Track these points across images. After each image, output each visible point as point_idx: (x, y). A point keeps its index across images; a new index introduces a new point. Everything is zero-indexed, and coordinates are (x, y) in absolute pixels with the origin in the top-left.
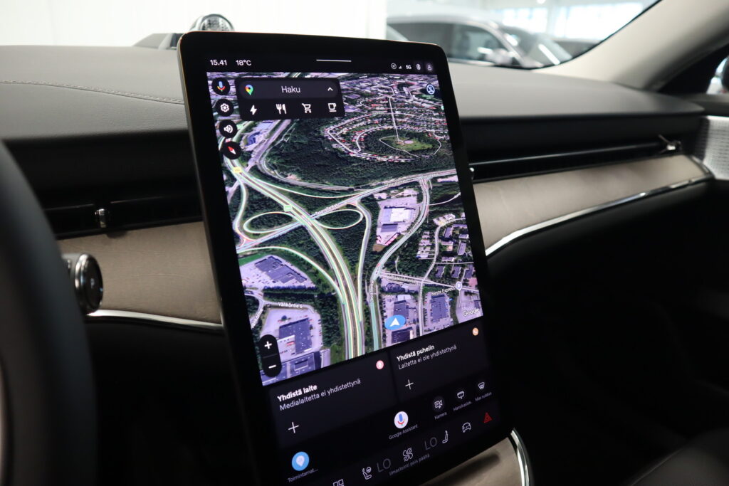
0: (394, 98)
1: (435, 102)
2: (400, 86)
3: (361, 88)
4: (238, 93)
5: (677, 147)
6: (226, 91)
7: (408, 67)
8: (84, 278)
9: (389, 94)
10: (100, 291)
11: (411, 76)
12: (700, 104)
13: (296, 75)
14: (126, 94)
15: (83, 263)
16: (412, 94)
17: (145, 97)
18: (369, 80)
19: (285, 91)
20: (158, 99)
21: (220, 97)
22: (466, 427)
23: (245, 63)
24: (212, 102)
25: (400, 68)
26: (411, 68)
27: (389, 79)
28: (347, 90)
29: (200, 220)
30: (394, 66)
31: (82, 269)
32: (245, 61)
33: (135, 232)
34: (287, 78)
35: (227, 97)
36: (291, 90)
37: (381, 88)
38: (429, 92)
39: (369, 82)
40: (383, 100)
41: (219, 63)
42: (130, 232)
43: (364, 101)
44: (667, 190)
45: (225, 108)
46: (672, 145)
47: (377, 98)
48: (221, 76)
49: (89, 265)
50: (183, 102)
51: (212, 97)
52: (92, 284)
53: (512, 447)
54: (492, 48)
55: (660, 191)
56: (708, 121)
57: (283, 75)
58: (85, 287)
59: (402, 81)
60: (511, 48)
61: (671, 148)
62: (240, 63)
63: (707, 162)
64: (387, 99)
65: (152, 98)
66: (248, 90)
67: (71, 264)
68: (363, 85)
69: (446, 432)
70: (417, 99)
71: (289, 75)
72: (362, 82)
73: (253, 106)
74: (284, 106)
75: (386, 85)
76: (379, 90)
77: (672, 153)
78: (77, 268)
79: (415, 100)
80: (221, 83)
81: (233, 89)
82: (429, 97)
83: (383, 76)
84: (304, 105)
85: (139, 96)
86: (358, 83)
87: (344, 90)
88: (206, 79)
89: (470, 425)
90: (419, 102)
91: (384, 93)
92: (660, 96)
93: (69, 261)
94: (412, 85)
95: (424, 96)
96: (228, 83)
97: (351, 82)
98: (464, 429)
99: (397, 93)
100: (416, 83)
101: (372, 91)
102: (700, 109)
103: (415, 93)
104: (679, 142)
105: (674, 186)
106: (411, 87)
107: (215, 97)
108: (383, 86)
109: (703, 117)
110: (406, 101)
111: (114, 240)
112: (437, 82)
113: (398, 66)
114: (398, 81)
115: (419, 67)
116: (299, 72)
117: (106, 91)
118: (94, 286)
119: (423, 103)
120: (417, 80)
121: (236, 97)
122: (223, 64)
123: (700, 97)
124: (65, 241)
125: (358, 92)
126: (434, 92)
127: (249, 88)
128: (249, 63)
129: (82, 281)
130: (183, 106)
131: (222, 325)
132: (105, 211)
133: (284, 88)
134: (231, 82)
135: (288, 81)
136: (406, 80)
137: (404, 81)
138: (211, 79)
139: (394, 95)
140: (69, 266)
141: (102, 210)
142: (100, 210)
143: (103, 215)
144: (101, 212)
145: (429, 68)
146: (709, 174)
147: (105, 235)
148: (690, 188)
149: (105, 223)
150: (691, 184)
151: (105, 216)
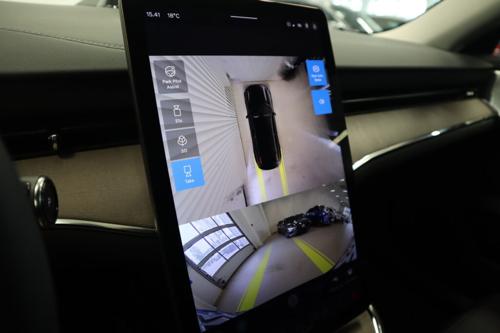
5: (475, 92)
7: (299, 25)
8: (42, 198)
10: (56, 210)
12: (491, 62)
14: (74, 39)
15: (41, 185)
17: (90, 42)
20: (101, 44)
23: (175, 16)
25: (294, 25)
26: (301, 26)
30: (289, 24)
31: (40, 190)
32: (174, 14)
33: (82, 153)
41: (153, 14)
42: (78, 153)
49: (46, 186)
52: (49, 202)
53: (369, 316)
55: (457, 126)
58: (43, 205)
61: (470, 93)
62: (171, 15)
63: (492, 103)
65: (95, 43)
67: (30, 185)
77: (470, 97)
78: (36, 189)
85: (85, 41)
92: (462, 55)
93: (28, 183)
102: (490, 65)
104: (476, 89)
109: (492, 71)
111: (64, 161)
113: (292, 25)
115: (307, 26)
117: (57, 36)
118: (51, 204)
122: (157, 16)
123: (489, 57)
124: (23, 161)
128: (178, 16)
129: (40, 199)
130: (124, 51)
131: (156, 229)
132: (57, 137)
140: (28, 188)
141: (55, 135)
143: (55, 139)
144: (53, 137)
145: (315, 27)
146: (496, 113)
147: (57, 156)
148: (484, 123)
149: (58, 146)
150: (484, 120)
151: (58, 140)
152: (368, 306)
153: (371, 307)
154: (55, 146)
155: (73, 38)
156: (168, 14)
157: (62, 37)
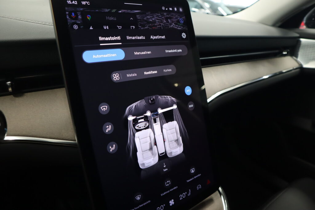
0: (163, 24)
1: (184, 27)
2: (167, 19)
3: (147, 18)
4: (83, 19)
5: (287, 52)
6: (76, 18)
7: (171, 9)
9: (162, 22)
11: (172, 13)
12: (298, 33)
13: (114, 11)
16: (173, 23)
18: (151, 14)
19: (108, 19)
20: (40, 23)
21: (73, 21)
22: (199, 187)
23: (86, 3)
24: (69, 23)
25: (167, 9)
26: (172, 10)
27: (161, 15)
28: (140, 19)
29: (63, 87)
30: (163, 8)
32: (86, 2)
33: (29, 94)
34: (109, 12)
35: (77, 21)
36: (112, 19)
37: (157, 19)
38: (181, 22)
39: (151, 16)
40: (158, 25)
41: (72, 2)
42: (26, 94)
43: (149, 25)
44: (281, 73)
45: (76, 27)
46: (285, 52)
47: (156, 24)
48: (73, 10)
50: (53, 25)
51: (69, 21)
53: (219, 195)
54: (198, 8)
55: (278, 73)
56: (300, 41)
57: (107, 10)
59: (167, 16)
60: (207, 9)
61: (284, 53)
62: (84, 3)
63: (299, 59)
64: (160, 25)
65: (36, 22)
66: (88, 18)
68: (149, 17)
69: (190, 190)
70: (175, 25)
71: (110, 10)
72: (148, 16)
73: (91, 27)
74: (107, 27)
75: (160, 17)
76: (156, 20)
77: (285, 55)
79: (174, 26)
80: (73, 14)
81: (80, 17)
82: (181, 24)
83: (158, 13)
84: (118, 27)
85: (29, 21)
86: (146, 16)
87: (139, 19)
88: (65, 11)
89: (200, 186)
90: (176, 27)
91: (158, 22)
92: (280, 29)
94: (173, 18)
95: (178, 24)
96: (77, 14)
97: (142, 15)
98: (198, 188)
99: (165, 22)
100: (174, 17)
101: (153, 20)
102: (297, 35)
103: (174, 22)
104: (289, 50)
105: (284, 71)
106: (172, 19)
107: (70, 21)
108: (158, 18)
109: (298, 39)
110: (169, 26)
111: (17, 99)
112: (185, 17)
113: (166, 8)
114: (165, 16)
115: (176, 9)
116: (115, 9)
117: (10, 17)
119: (178, 27)
120: (175, 16)
121: (82, 21)
122: (74, 3)
123: (297, 30)
125: (145, 21)
126: (183, 22)
127: (89, 17)
128: (88, 3)
130: (53, 26)
131: (77, 142)
132: (11, 83)
133: (108, 17)
134: (79, 13)
135: (110, 14)
136: (170, 16)
137: (169, 16)
138: (67, 12)
139: (164, 23)
141: (10, 82)
142: (8, 83)
143: (10, 85)
144: (9, 83)
145: (181, 10)
146: (301, 65)
147: (12, 96)
148: (293, 71)
149: (12, 89)
150: (294, 69)
151: (11, 85)
152: (219, 188)
153: (220, 189)
154: (10, 89)
155: (21, 19)
156: (82, 2)
157: (14, 18)
